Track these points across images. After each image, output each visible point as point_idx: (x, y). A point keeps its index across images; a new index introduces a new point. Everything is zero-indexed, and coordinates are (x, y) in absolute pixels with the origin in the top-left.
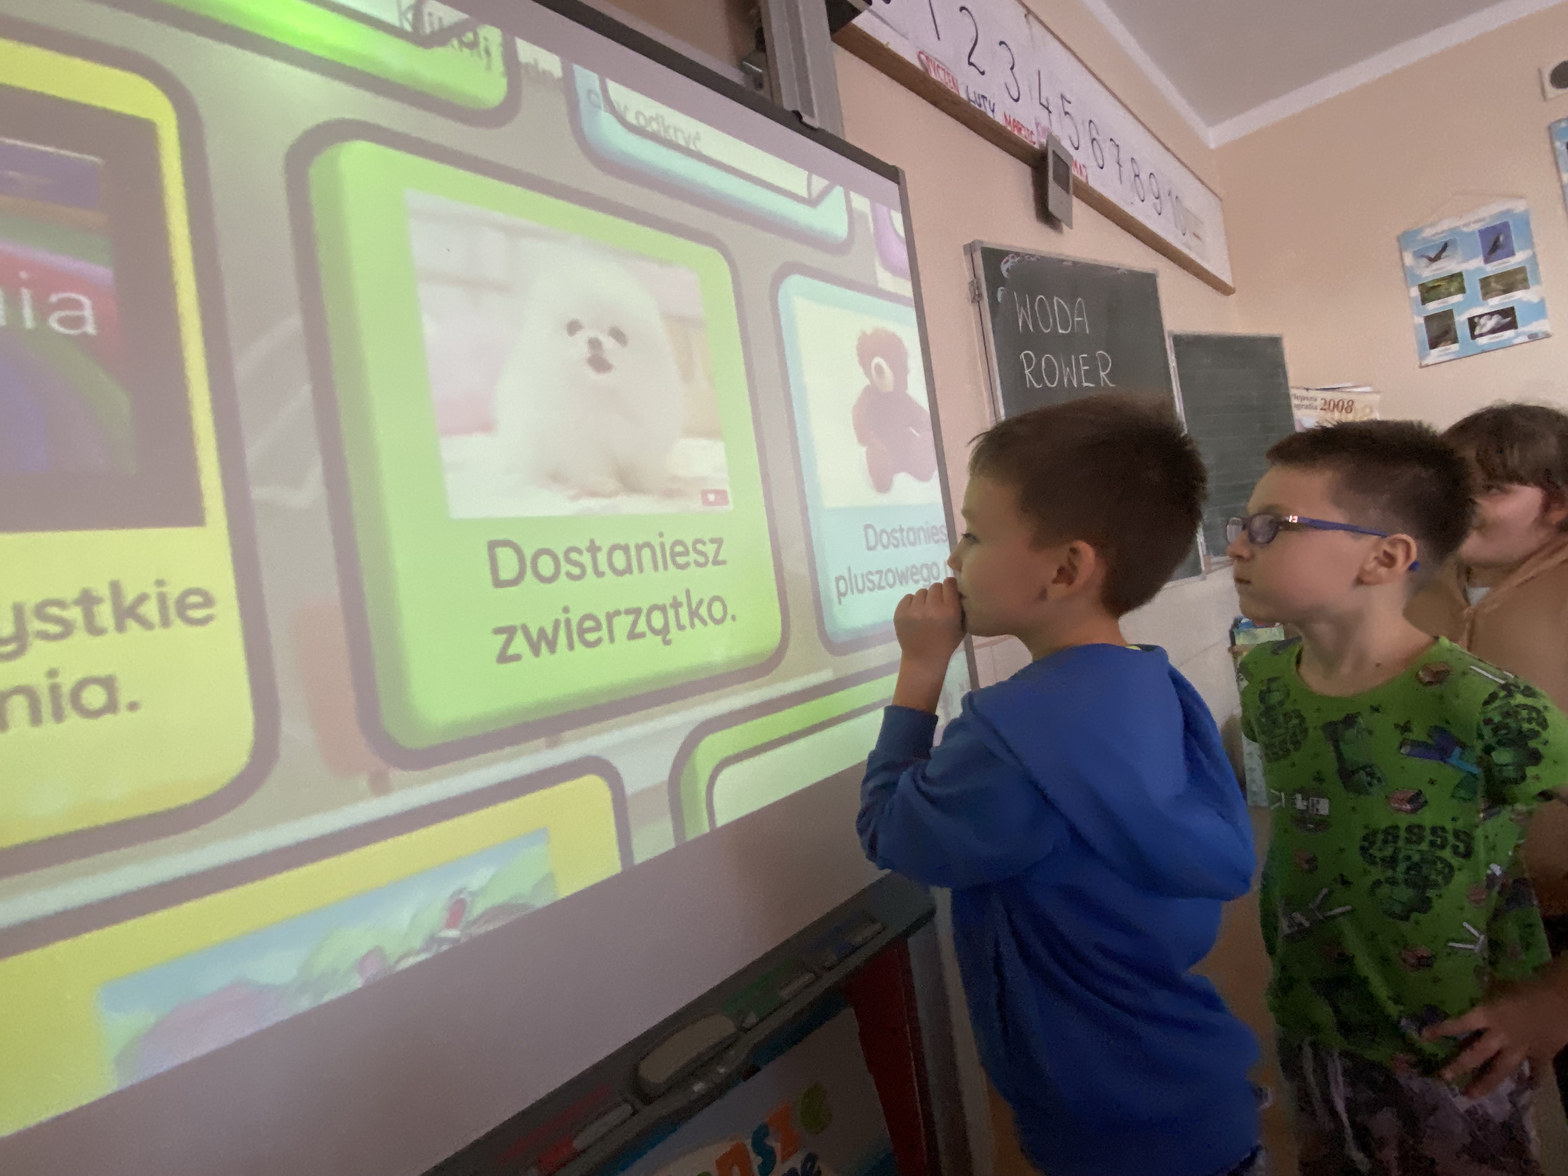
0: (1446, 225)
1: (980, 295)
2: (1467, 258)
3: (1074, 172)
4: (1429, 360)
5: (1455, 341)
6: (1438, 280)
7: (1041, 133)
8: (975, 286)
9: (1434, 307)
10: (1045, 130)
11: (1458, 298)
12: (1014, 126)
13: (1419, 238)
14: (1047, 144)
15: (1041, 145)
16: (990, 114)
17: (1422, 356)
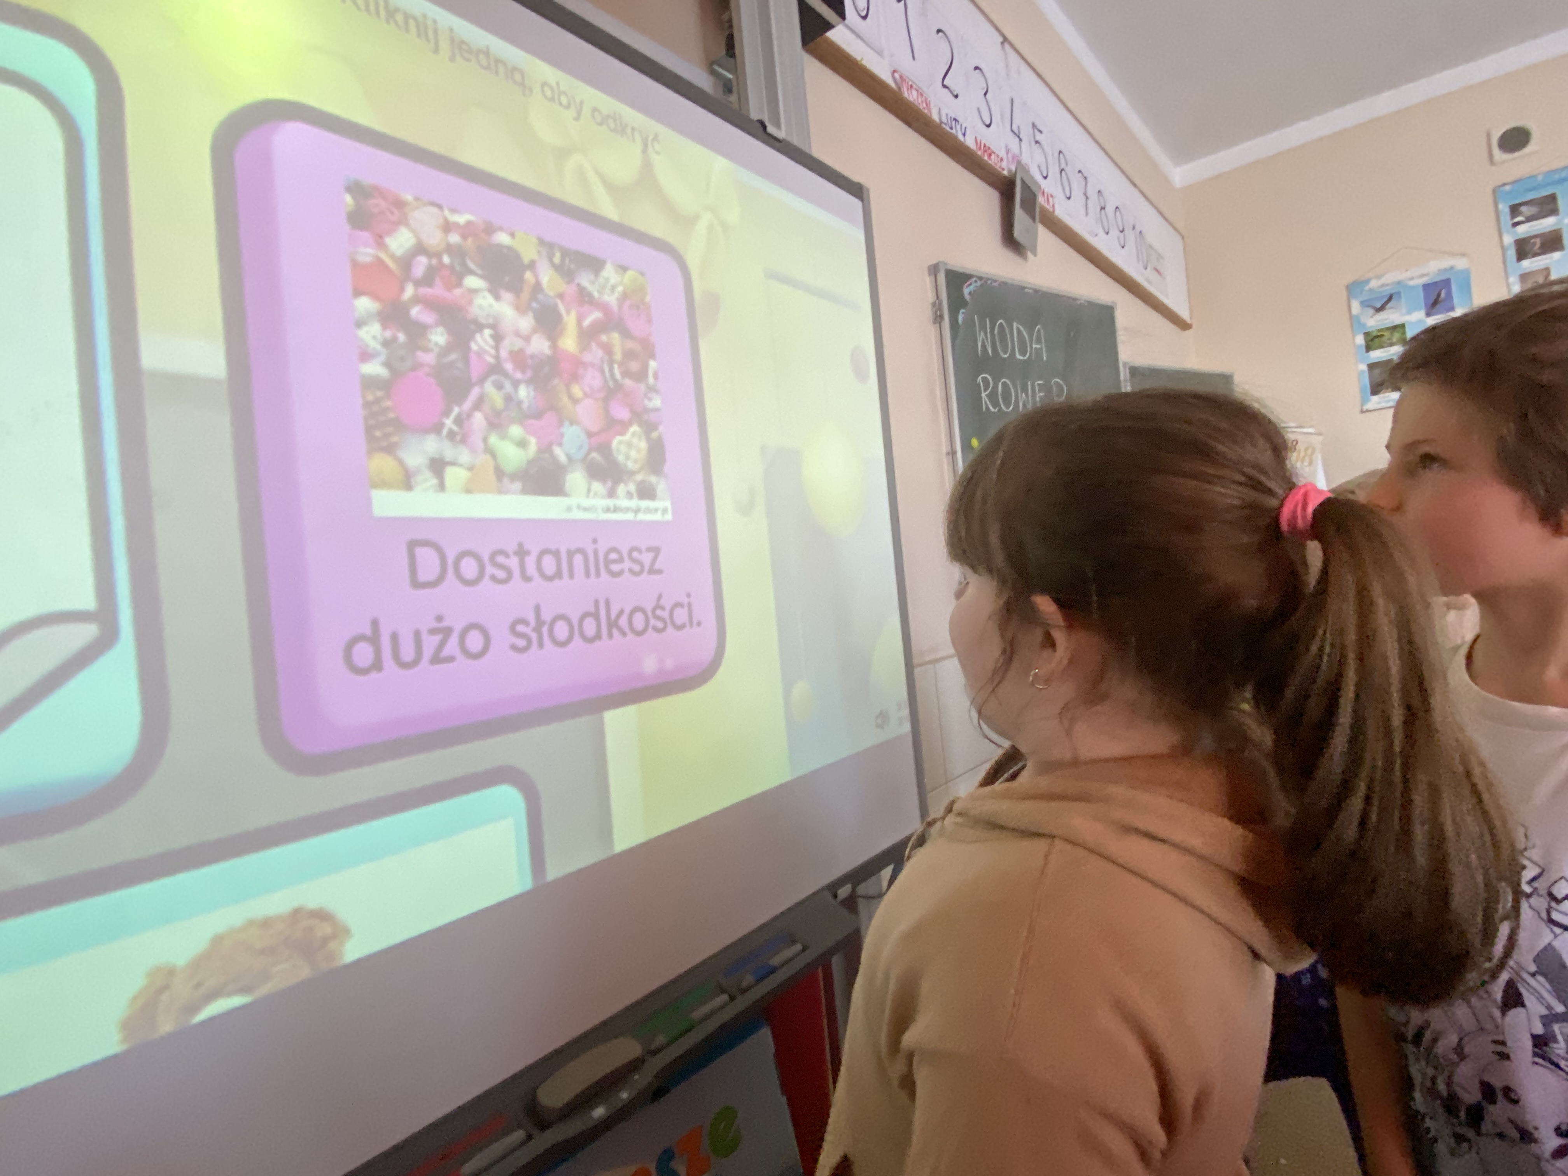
0: (1391, 278)
1: (941, 317)
2: (1409, 313)
3: (1041, 200)
4: (1369, 406)
6: (1379, 331)
7: (1010, 159)
8: (937, 306)
9: (1377, 355)
10: (1014, 157)
12: (985, 151)
13: (1367, 288)
14: (1015, 172)
15: (1010, 171)
16: (960, 137)
17: (1364, 402)
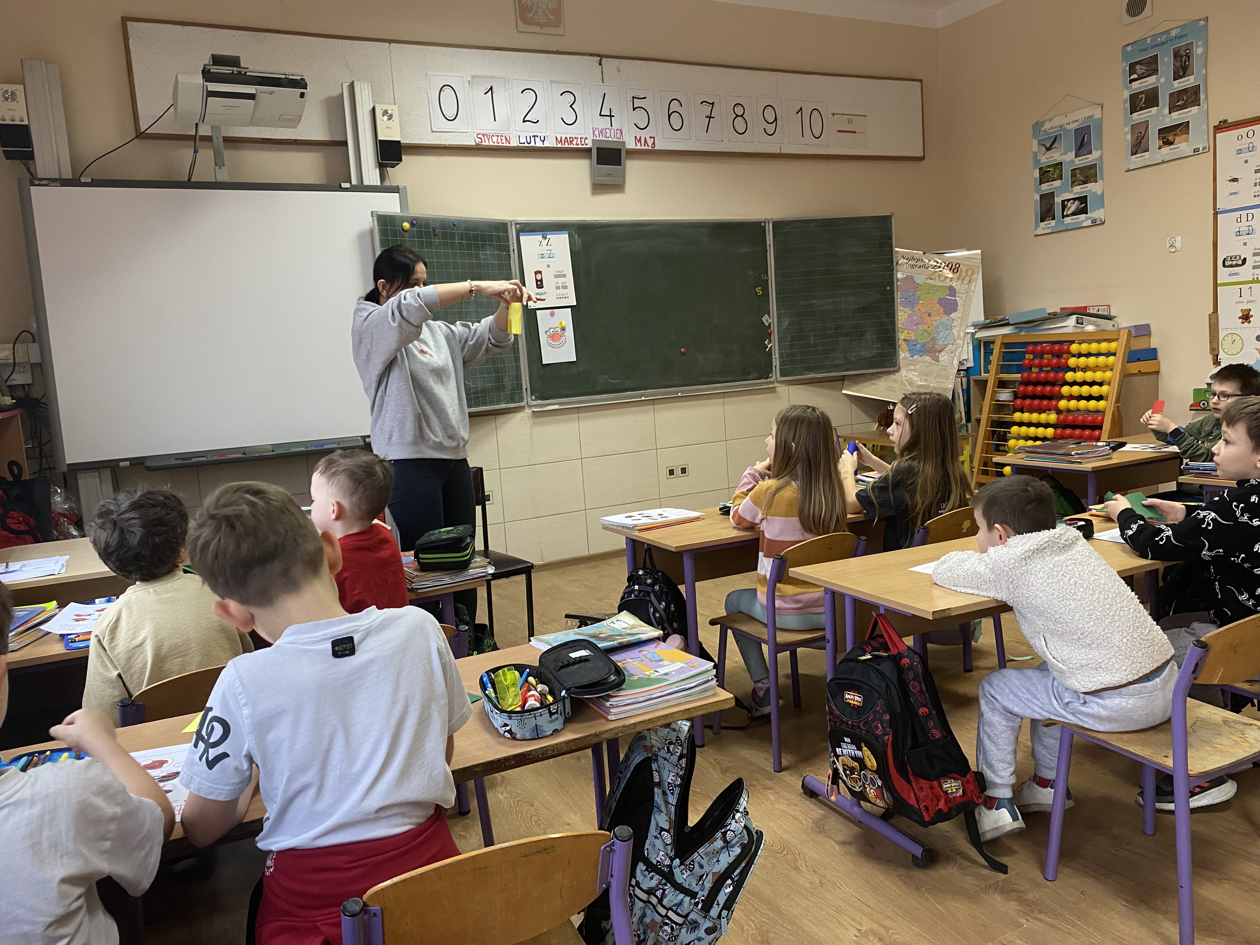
0: (1057, 122)
2: (1065, 153)
4: (1039, 232)
5: (1054, 219)
6: (1049, 167)
7: (597, 134)
9: (1046, 187)
11: (1057, 183)
12: (566, 142)
13: (1043, 129)
16: (540, 144)
17: (1037, 226)
